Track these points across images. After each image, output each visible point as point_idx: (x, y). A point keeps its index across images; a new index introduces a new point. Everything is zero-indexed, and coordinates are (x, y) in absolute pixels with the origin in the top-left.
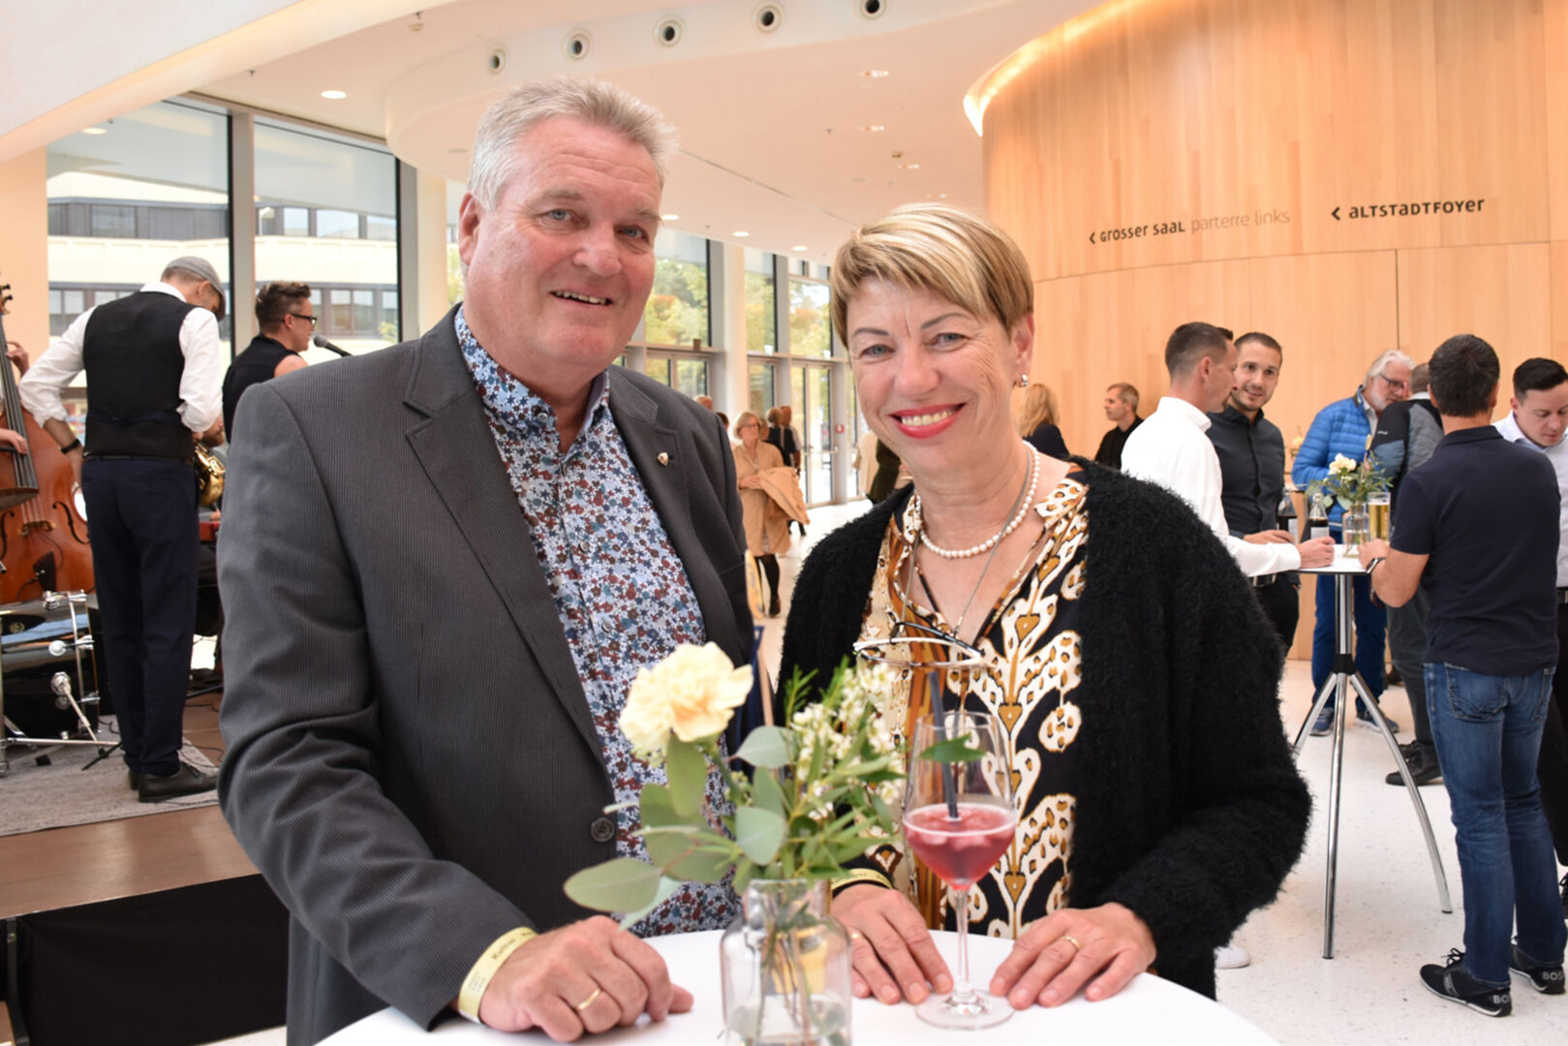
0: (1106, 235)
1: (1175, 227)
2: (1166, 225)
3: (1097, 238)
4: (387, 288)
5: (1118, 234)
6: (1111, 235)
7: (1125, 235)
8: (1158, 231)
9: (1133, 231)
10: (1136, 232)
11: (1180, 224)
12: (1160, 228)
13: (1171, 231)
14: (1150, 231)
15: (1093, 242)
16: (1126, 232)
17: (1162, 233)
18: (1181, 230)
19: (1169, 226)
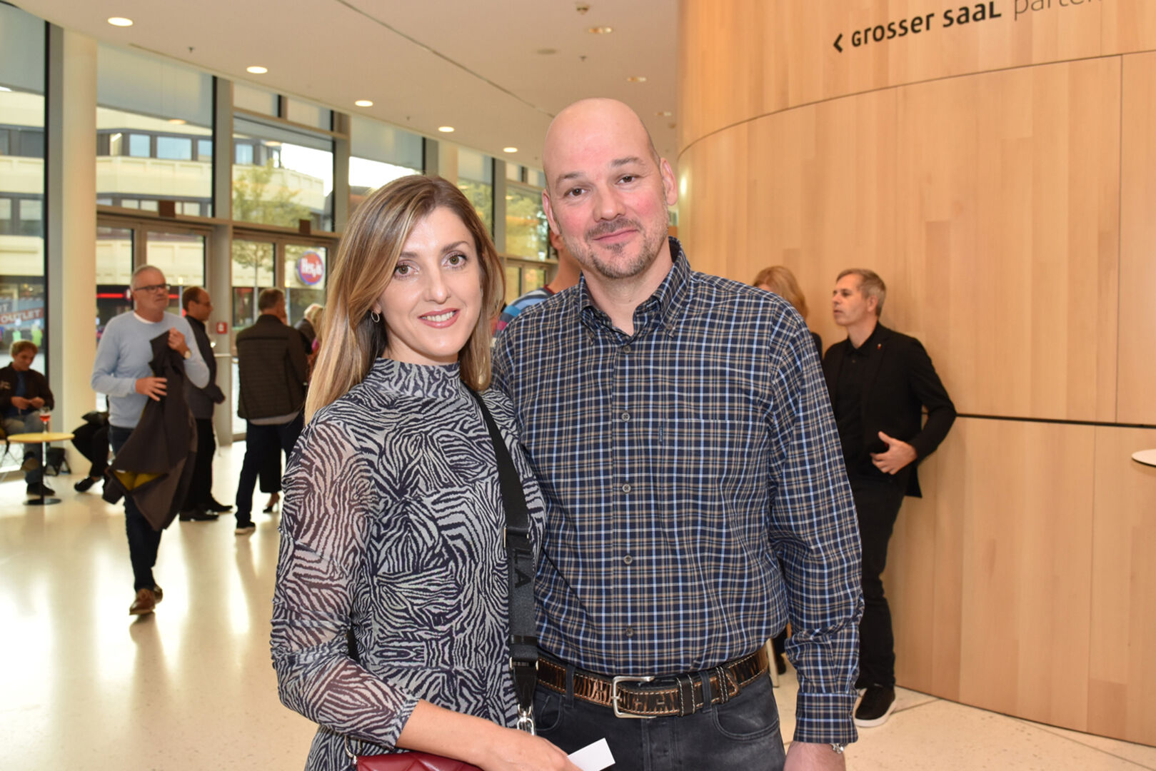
0: (862, 36)
1: (983, 12)
2: (966, 9)
3: (846, 43)
4: (33, 197)
5: (882, 33)
6: (870, 34)
7: (894, 32)
8: (951, 20)
9: (908, 25)
10: (913, 25)
11: (992, 4)
12: (954, 15)
13: (975, 19)
14: (938, 21)
15: (840, 49)
16: (896, 27)
17: (959, 22)
18: (992, 16)
19: (972, 11)
